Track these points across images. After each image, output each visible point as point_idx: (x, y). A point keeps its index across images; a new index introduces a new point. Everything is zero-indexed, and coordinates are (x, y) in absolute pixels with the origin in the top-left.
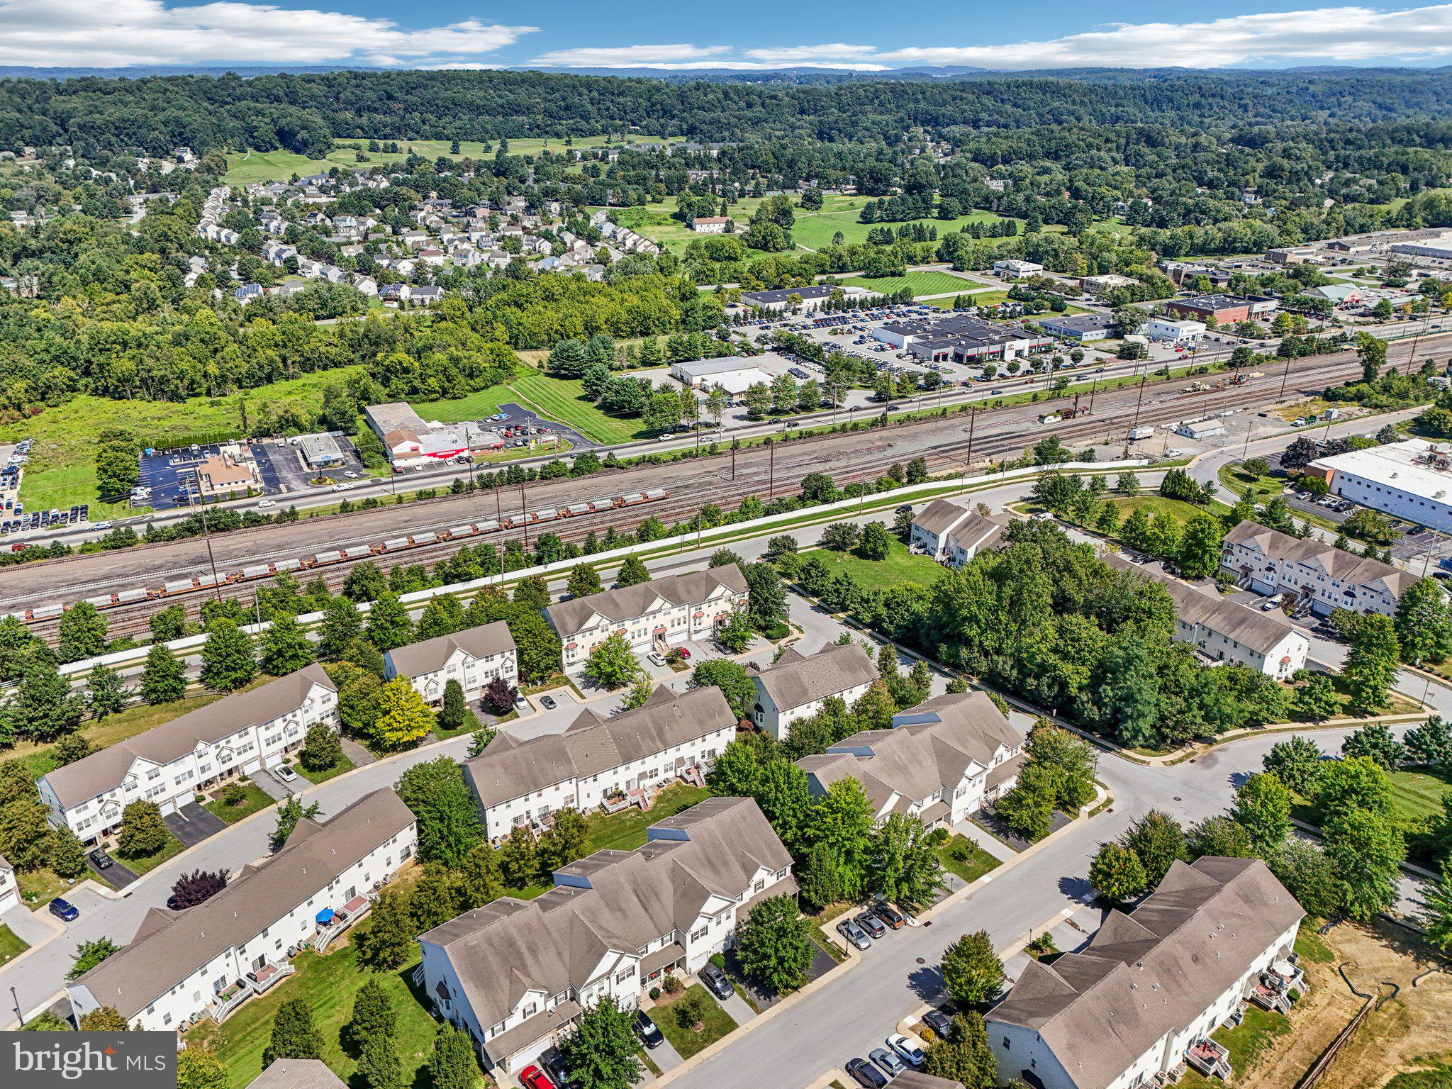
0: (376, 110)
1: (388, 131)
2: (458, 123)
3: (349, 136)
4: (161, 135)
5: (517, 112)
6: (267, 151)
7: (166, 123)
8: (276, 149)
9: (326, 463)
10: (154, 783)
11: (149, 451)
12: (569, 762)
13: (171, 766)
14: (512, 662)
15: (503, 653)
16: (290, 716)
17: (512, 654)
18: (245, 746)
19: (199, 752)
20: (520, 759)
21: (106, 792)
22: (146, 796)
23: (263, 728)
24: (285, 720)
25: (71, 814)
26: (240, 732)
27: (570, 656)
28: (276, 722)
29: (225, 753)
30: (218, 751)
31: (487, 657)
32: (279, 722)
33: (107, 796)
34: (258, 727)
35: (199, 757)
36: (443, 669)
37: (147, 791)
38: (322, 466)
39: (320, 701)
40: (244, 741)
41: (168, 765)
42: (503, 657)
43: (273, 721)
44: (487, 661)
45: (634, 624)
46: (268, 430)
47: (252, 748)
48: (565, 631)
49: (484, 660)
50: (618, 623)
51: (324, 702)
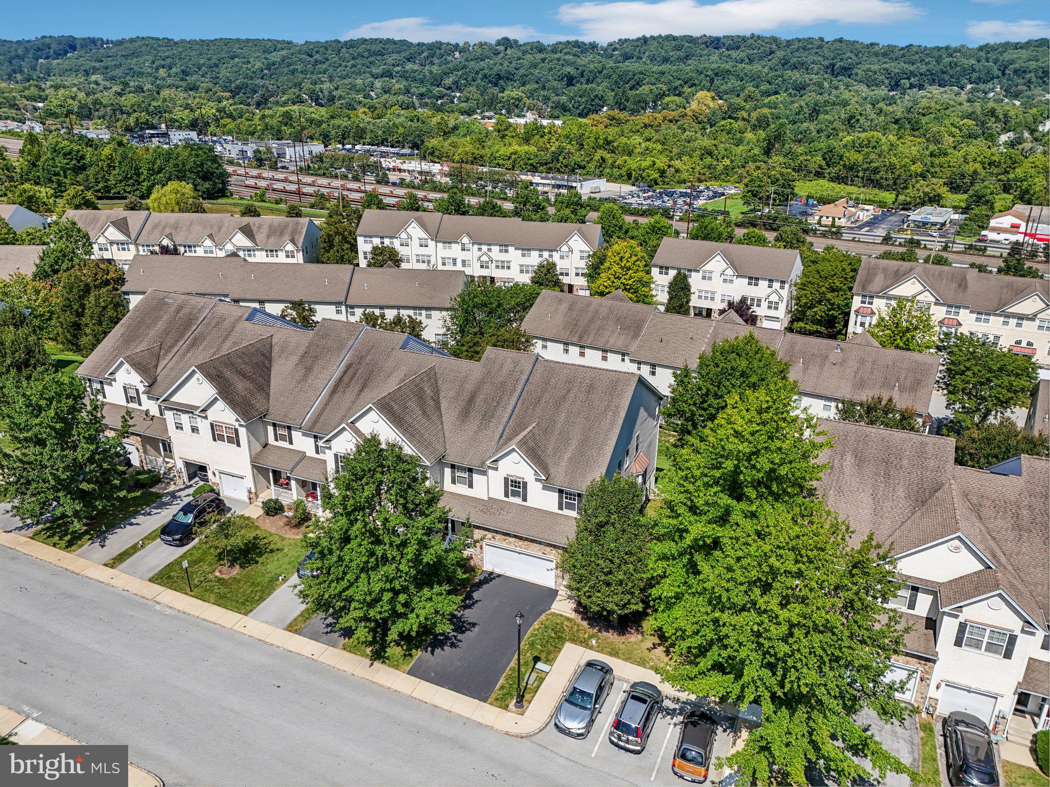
9: (925, 224)
10: (424, 251)
11: (811, 201)
12: (635, 336)
13: (440, 245)
14: (781, 298)
15: (771, 281)
16: (546, 254)
17: (782, 288)
18: (503, 262)
19: (463, 245)
20: (592, 308)
21: (387, 237)
22: (415, 258)
23: (520, 252)
24: (541, 256)
25: (360, 240)
26: (500, 245)
27: (858, 323)
28: (532, 252)
29: (484, 258)
30: (480, 253)
31: (751, 278)
32: (535, 254)
33: (387, 242)
34: (516, 249)
35: (463, 249)
36: (698, 271)
37: (417, 255)
38: (918, 227)
39: (579, 254)
40: (503, 257)
41: (436, 242)
42: (770, 286)
43: (529, 250)
44: (750, 284)
45: (978, 320)
46: (910, 203)
47: (509, 268)
48: (864, 288)
49: (747, 280)
50: (950, 306)
51: (582, 258)
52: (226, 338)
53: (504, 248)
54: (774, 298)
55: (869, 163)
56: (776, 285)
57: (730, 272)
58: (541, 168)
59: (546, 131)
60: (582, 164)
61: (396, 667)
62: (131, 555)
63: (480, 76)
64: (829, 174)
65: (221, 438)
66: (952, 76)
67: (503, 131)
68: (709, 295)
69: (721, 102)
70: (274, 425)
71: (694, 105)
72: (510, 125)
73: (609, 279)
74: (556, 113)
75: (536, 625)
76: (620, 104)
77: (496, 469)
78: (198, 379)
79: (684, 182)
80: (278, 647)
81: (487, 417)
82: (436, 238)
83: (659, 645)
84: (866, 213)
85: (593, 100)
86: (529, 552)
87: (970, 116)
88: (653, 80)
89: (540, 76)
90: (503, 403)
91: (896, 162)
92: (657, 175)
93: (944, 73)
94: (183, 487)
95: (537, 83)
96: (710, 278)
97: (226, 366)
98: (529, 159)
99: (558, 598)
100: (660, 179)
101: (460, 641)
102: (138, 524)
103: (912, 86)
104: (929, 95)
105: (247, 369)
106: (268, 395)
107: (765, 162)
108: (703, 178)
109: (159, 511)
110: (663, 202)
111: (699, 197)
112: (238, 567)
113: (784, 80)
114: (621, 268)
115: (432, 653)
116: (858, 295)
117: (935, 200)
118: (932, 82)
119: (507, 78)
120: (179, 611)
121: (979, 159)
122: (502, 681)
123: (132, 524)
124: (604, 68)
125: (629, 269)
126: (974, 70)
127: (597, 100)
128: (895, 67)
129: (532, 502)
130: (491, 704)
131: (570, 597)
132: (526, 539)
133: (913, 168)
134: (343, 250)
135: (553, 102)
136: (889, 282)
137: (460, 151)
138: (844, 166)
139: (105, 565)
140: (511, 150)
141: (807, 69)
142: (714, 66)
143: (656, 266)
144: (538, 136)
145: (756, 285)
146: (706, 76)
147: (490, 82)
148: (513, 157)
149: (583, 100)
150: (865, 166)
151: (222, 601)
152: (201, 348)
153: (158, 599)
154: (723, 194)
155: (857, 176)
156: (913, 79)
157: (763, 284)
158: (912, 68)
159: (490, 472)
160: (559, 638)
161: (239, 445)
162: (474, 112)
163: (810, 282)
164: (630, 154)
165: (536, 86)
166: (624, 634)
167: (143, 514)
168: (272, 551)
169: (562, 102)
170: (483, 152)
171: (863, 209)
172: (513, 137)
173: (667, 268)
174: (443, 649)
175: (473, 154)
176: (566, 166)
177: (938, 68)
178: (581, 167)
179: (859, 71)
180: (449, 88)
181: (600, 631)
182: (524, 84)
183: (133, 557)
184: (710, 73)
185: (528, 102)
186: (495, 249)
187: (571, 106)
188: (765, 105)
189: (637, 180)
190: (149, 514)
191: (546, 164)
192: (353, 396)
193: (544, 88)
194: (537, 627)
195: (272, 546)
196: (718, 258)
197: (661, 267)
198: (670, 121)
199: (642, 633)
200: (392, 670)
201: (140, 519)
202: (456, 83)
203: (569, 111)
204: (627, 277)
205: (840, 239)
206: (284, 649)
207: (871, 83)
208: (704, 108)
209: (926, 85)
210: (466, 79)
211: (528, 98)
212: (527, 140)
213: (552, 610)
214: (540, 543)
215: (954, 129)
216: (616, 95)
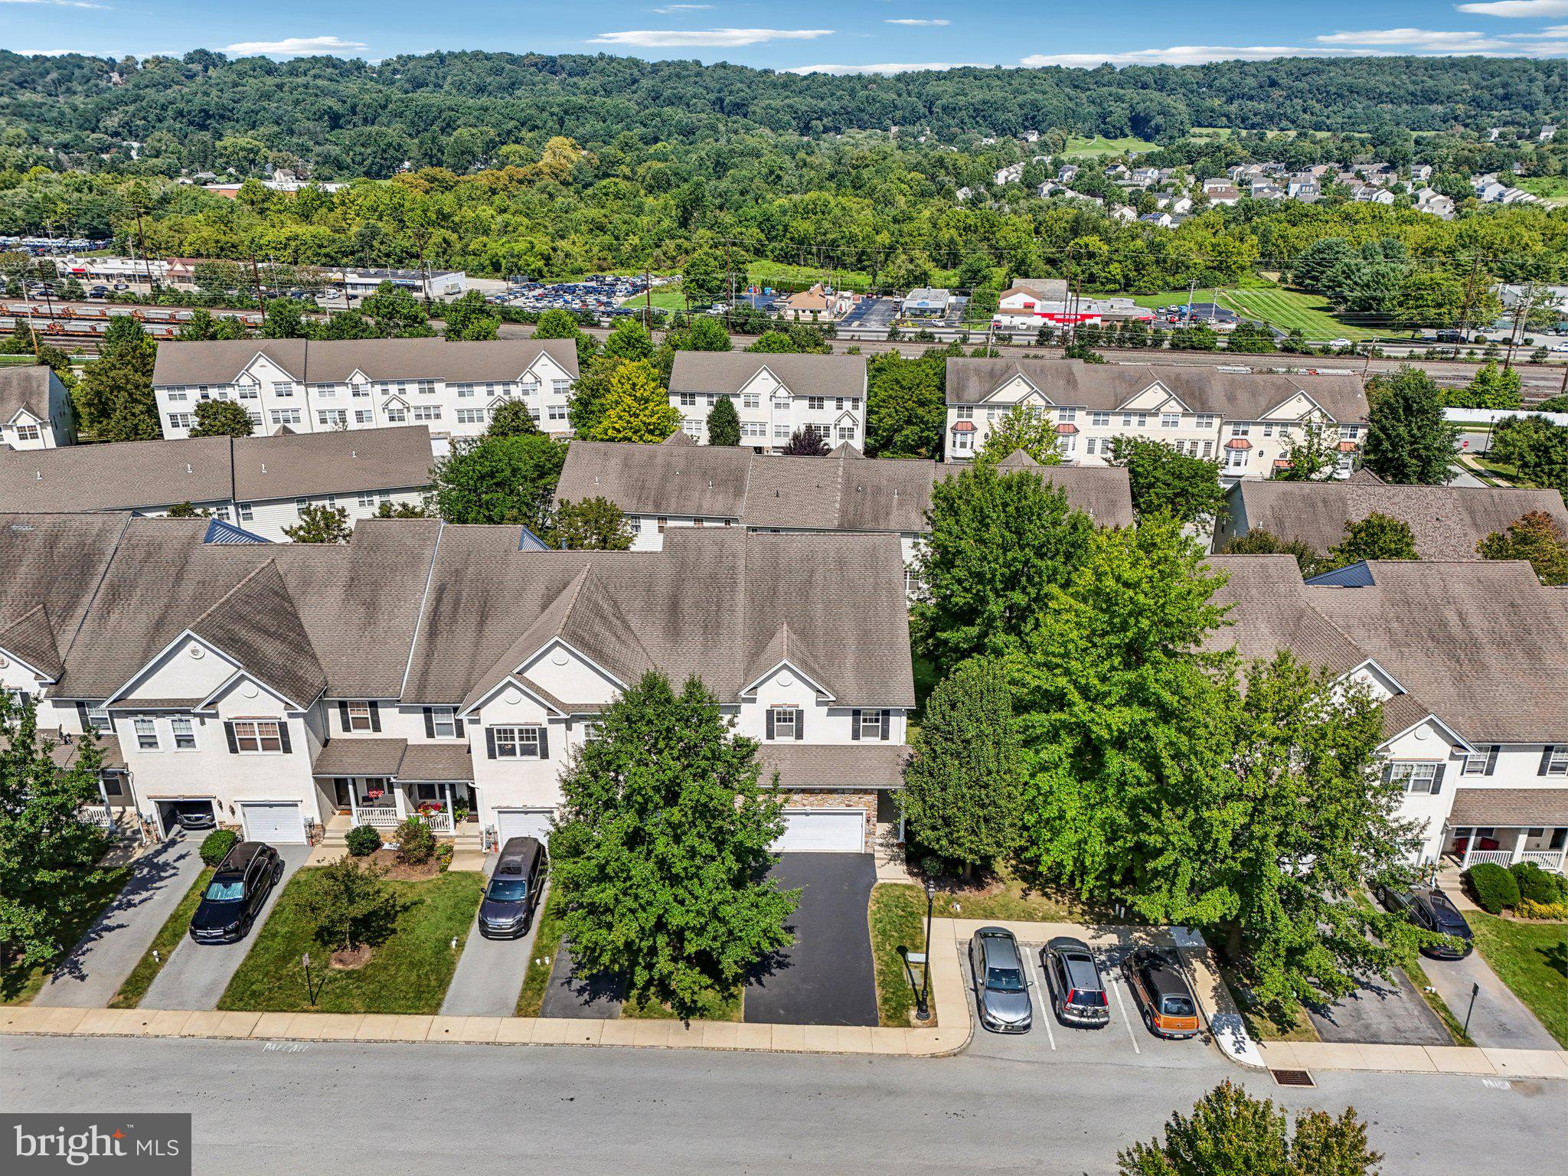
0: (1251, 98)
1: (1257, 120)
2: (1348, 111)
3: (1210, 126)
4: (1013, 117)
5: (1431, 101)
6: (1116, 137)
7: (1021, 106)
8: (1126, 136)
9: (923, 311)
10: (285, 403)
11: (768, 290)
12: (738, 492)
13: (314, 391)
14: (855, 422)
15: (840, 400)
16: (499, 390)
17: (856, 407)
18: (427, 408)
19: (355, 387)
20: (659, 460)
21: (213, 386)
22: (270, 416)
23: (455, 390)
24: (491, 393)
25: (161, 396)
26: (420, 382)
27: (958, 444)
28: (475, 389)
29: (395, 405)
30: (386, 398)
31: (812, 399)
32: (480, 391)
33: (214, 393)
34: (448, 385)
35: (356, 394)
36: (738, 396)
37: (273, 412)
38: (916, 316)
39: (552, 386)
40: (427, 400)
41: (307, 386)
42: (839, 408)
43: (470, 385)
44: (812, 407)
45: (1096, 422)
46: (892, 285)
47: (438, 416)
48: (959, 397)
49: (807, 402)
50: (1063, 409)
51: (557, 391)
52: (179, 577)
53: (427, 383)
54: (847, 423)
55: (824, 234)
56: (847, 405)
57: (782, 393)
58: (345, 260)
59: (335, 200)
60: (415, 250)
61: (724, 1017)
62: (150, 979)
63: (170, 113)
64: (772, 251)
65: (249, 745)
66: (872, 116)
67: (261, 203)
68: (758, 428)
69: (584, 153)
70: (343, 705)
71: (547, 158)
72: (271, 193)
73: (620, 418)
74: (326, 171)
75: (872, 907)
76: (431, 157)
77: (754, 701)
78: (195, 652)
79: (580, 271)
80: (525, 1044)
81: (712, 628)
82: (305, 380)
83: (1030, 889)
84: (847, 303)
85: (384, 151)
86: (826, 808)
87: (916, 167)
88: (473, 121)
89: (281, 112)
90: (726, 605)
91: (857, 231)
92: (541, 263)
93: (862, 111)
94: (159, 846)
95: (279, 124)
96: (756, 404)
97: (235, 621)
98: (320, 246)
99: (877, 863)
100: (546, 269)
101: (786, 956)
102: (121, 926)
103: (826, 130)
104: (852, 141)
105: (265, 620)
106: (314, 657)
107: (686, 239)
108: (605, 265)
109: (145, 894)
110: (566, 302)
111: (614, 292)
112: (365, 946)
113: (663, 121)
114: (636, 399)
115: (760, 983)
116: (953, 406)
117: (921, 279)
118: (850, 123)
119: (222, 117)
120: (313, 1040)
121: (952, 224)
122: (878, 992)
123: (109, 929)
124: (388, 100)
125: (647, 401)
126: (895, 107)
127: (391, 151)
128: (802, 103)
129: (810, 738)
130: (885, 1025)
131: (893, 859)
132: (822, 791)
133: (878, 238)
134: (133, 415)
135: (319, 155)
136: (987, 387)
137: (191, 237)
138: (792, 239)
139: (112, 1006)
140: (286, 232)
141: (688, 105)
142: (560, 99)
143: (675, 393)
144: (324, 210)
145: (821, 407)
146: (552, 114)
147: (191, 123)
148: (293, 243)
149: (369, 151)
150: (819, 239)
151: (377, 1004)
152: (134, 601)
153: (257, 1032)
154: (645, 287)
155: (810, 253)
156: (825, 120)
157: (830, 405)
158: (822, 105)
159: (744, 707)
160: (912, 914)
161: (287, 749)
162: (178, 173)
163: (890, 397)
164: (486, 232)
165: (276, 129)
166: (983, 888)
167: (119, 907)
168: (405, 908)
169: (333, 154)
170: (235, 239)
171: (842, 297)
172: (280, 212)
173: (692, 395)
174: (771, 974)
175: (217, 242)
176: (388, 255)
177: (853, 105)
178: (412, 256)
179: (757, 107)
180: (116, 134)
181: (953, 892)
182: (254, 126)
183: (156, 981)
184: (556, 110)
185: (272, 155)
186: (412, 389)
187: (349, 160)
188: (651, 157)
189: (511, 271)
190: (130, 904)
191: (353, 253)
192: (471, 635)
193: (291, 132)
194: (874, 908)
195: (400, 902)
196: (765, 374)
197: (684, 395)
198: (521, 182)
199: (1001, 880)
200: (720, 1024)
201: (117, 917)
202: (127, 124)
203: (348, 168)
204: (647, 412)
205: (834, 339)
206: (538, 1044)
207: (776, 126)
208: (563, 161)
209: (844, 129)
210: (144, 118)
211: (270, 148)
212: (306, 217)
213: (880, 881)
214: (843, 792)
215: (903, 186)
216: (421, 143)
